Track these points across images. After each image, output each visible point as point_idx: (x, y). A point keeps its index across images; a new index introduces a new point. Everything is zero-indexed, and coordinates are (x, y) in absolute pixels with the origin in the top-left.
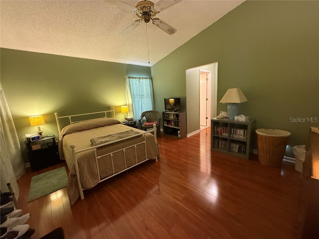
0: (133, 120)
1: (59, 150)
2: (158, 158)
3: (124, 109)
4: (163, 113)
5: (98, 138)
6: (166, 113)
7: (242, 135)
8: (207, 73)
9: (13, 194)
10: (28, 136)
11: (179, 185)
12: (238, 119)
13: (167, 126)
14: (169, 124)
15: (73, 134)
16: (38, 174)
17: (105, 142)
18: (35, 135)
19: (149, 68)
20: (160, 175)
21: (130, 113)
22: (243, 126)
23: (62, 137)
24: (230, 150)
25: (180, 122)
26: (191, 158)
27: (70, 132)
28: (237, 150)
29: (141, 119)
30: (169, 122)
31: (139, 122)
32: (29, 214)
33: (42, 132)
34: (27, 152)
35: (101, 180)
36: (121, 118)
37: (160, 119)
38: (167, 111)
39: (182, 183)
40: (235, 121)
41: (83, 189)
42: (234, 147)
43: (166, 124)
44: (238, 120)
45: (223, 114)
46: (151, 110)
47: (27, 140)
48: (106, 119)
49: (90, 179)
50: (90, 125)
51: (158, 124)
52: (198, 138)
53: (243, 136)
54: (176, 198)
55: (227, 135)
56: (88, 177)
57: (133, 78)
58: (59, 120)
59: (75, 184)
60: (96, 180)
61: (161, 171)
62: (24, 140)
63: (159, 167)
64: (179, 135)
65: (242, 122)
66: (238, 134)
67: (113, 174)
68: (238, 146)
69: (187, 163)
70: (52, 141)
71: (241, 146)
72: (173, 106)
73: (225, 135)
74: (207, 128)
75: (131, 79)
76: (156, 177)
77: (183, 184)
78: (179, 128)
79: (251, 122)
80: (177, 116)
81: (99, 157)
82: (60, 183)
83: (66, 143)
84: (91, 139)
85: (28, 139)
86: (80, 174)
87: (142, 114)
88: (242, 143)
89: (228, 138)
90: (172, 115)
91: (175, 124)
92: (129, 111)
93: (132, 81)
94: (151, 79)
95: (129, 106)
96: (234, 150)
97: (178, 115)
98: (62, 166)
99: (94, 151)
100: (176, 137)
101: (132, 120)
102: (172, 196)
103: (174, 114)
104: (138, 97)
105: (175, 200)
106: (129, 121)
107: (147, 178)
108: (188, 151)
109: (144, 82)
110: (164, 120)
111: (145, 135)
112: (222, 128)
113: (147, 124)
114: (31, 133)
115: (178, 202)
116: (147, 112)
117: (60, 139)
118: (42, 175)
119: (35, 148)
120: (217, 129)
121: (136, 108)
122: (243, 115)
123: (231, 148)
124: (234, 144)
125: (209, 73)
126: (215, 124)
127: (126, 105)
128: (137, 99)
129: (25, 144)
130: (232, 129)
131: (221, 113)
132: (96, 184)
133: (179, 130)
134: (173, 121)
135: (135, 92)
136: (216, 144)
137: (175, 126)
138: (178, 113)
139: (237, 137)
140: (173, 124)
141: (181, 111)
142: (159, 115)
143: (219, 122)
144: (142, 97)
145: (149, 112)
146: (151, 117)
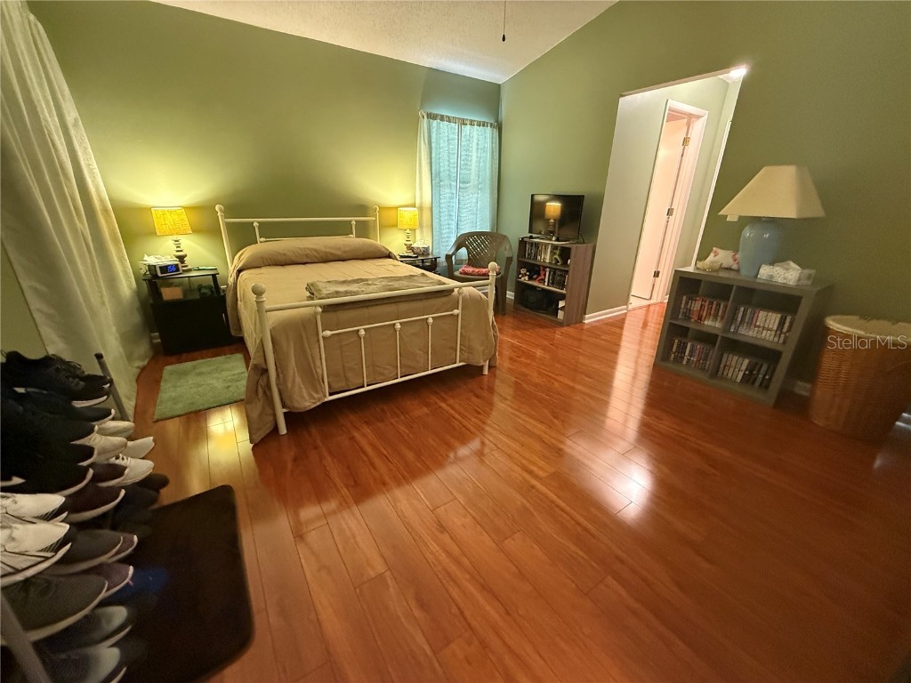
0: (428, 254)
1: (229, 309)
2: (490, 367)
3: (407, 216)
4: (522, 242)
5: (329, 282)
6: (532, 244)
7: (771, 330)
8: (691, 118)
9: (111, 381)
10: (152, 260)
11: (544, 442)
12: (772, 276)
13: (530, 282)
14: (535, 276)
15: (264, 270)
16: (180, 361)
17: (347, 293)
18: (168, 260)
19: (497, 88)
20: (491, 410)
21: (422, 232)
22: (782, 301)
23: (234, 275)
24: (715, 373)
25: (570, 273)
26: (588, 379)
27: (255, 265)
28: (741, 374)
29: (453, 254)
30: (535, 270)
31: (445, 264)
32: (152, 438)
33: (186, 256)
34: (151, 301)
35: (331, 394)
36: (395, 242)
37: (509, 260)
38: (534, 235)
39: (554, 438)
40: (758, 281)
41: (285, 410)
42: (733, 363)
43: (527, 278)
44: (770, 281)
45: (720, 257)
46: (487, 229)
47: (149, 270)
48: (352, 240)
49: (302, 386)
50: (308, 252)
51: (502, 273)
52: (617, 330)
53: (773, 333)
54: (530, 472)
55: (718, 325)
56: (298, 379)
57: (442, 118)
58: (228, 225)
59: (265, 392)
60: (317, 392)
61: (496, 399)
62: (143, 272)
63: (491, 390)
64: (561, 315)
65: (784, 286)
66: (758, 324)
67: (363, 387)
68: (746, 362)
69: (572, 389)
70: (212, 284)
71: (756, 364)
72: (554, 225)
73: (712, 324)
74: (649, 305)
75: (435, 123)
76: (479, 413)
77: (553, 441)
78: (564, 292)
79: (819, 288)
80: (565, 253)
81: (328, 333)
82: (231, 389)
83: (244, 290)
84: (310, 282)
85: (152, 268)
86: (276, 370)
87: (458, 239)
88: (763, 355)
89: (720, 334)
90: (549, 250)
91: (553, 278)
92: (421, 226)
93: (438, 128)
94: (499, 127)
95: (421, 209)
96: (730, 375)
97: (569, 249)
98: (237, 351)
99: (316, 313)
100: (549, 317)
101: (425, 252)
102: (518, 465)
103: (555, 248)
104: (450, 185)
105: (527, 476)
106: (418, 255)
107: (455, 411)
108: (581, 359)
109: (475, 137)
110: (522, 264)
111: (461, 291)
112: (707, 303)
113: (470, 269)
114: (160, 254)
115: (534, 482)
116: (471, 234)
117: (231, 280)
118: (188, 365)
119: (169, 294)
120: (687, 303)
121: (442, 219)
122: (792, 264)
123: (722, 366)
124: (736, 358)
125: (698, 117)
126: (685, 286)
127: (414, 206)
128: (446, 192)
129: (145, 280)
130: (742, 309)
131: (712, 255)
132: (318, 404)
133: (563, 297)
134: (548, 269)
135: (444, 166)
136: (674, 350)
137: (552, 283)
138: (567, 246)
139: (750, 333)
140: (546, 280)
141: (581, 240)
142: (508, 247)
143: (700, 281)
144: (462, 185)
145: (479, 234)
146: (482, 250)
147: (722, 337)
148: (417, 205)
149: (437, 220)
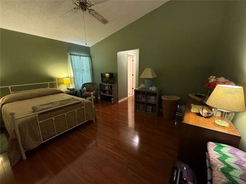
0: (74, 90)
3: (67, 81)
4: (100, 85)
5: (41, 105)
6: (103, 85)
8: (133, 56)
11: (110, 138)
13: (104, 94)
15: (13, 103)
19: (89, 48)
20: (97, 132)
21: (72, 84)
22: (154, 94)
24: (146, 110)
25: (113, 91)
28: (151, 110)
29: (82, 89)
30: (105, 91)
31: (80, 92)
35: (43, 141)
36: (63, 88)
37: (98, 90)
38: (103, 83)
40: (149, 90)
44: (151, 90)
45: (142, 86)
46: (91, 82)
48: (49, 89)
49: (32, 141)
50: (32, 94)
51: (96, 93)
52: (126, 103)
53: (154, 100)
55: (145, 100)
56: (30, 139)
57: (74, 55)
59: (16, 147)
60: (38, 141)
61: (98, 129)
63: (96, 126)
64: (112, 101)
66: (151, 99)
67: (55, 135)
68: (151, 107)
71: (153, 107)
72: (108, 79)
73: (144, 100)
74: (133, 96)
75: (72, 56)
76: (93, 134)
78: (112, 96)
79: (159, 91)
81: (41, 122)
83: (5, 111)
87: (83, 85)
88: (153, 105)
91: (109, 93)
92: (71, 82)
93: (74, 57)
94: (90, 57)
95: (71, 78)
96: (149, 110)
97: (112, 86)
99: (36, 117)
100: (110, 103)
102: (104, 146)
103: (108, 85)
104: (79, 71)
105: (107, 149)
106: (71, 90)
107: (86, 135)
109: (84, 59)
110: (101, 90)
111: (84, 101)
112: (142, 96)
113: (87, 93)
115: (109, 150)
116: (86, 83)
120: (138, 96)
122: (154, 87)
124: (149, 107)
126: (137, 92)
128: (78, 73)
130: (148, 96)
131: (141, 85)
132: (39, 145)
134: (108, 91)
135: (76, 67)
136: (138, 107)
137: (109, 94)
138: (111, 85)
139: (150, 101)
140: (108, 93)
141: (114, 83)
142: (97, 86)
143: (140, 91)
144: (82, 71)
145: (89, 83)
146: (90, 87)
147: (146, 103)
148: (69, 77)
149: (76, 81)
